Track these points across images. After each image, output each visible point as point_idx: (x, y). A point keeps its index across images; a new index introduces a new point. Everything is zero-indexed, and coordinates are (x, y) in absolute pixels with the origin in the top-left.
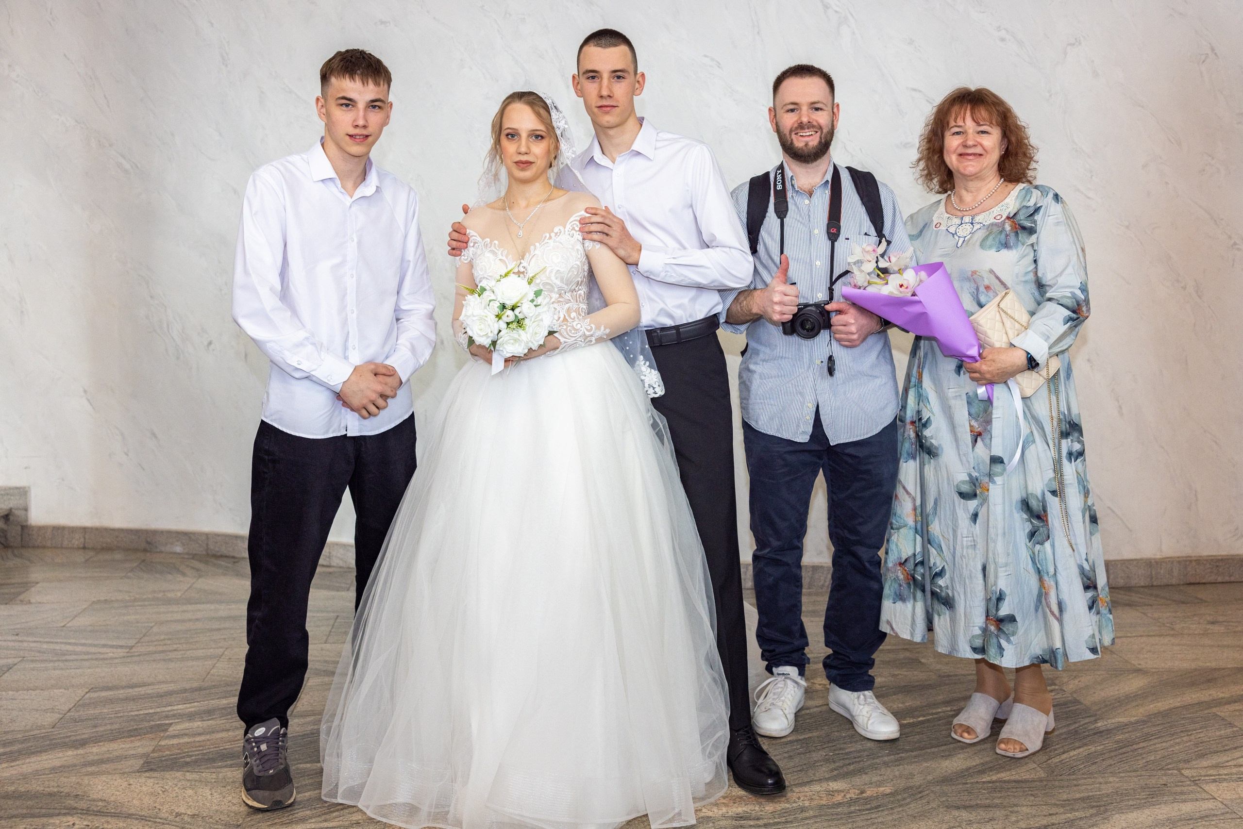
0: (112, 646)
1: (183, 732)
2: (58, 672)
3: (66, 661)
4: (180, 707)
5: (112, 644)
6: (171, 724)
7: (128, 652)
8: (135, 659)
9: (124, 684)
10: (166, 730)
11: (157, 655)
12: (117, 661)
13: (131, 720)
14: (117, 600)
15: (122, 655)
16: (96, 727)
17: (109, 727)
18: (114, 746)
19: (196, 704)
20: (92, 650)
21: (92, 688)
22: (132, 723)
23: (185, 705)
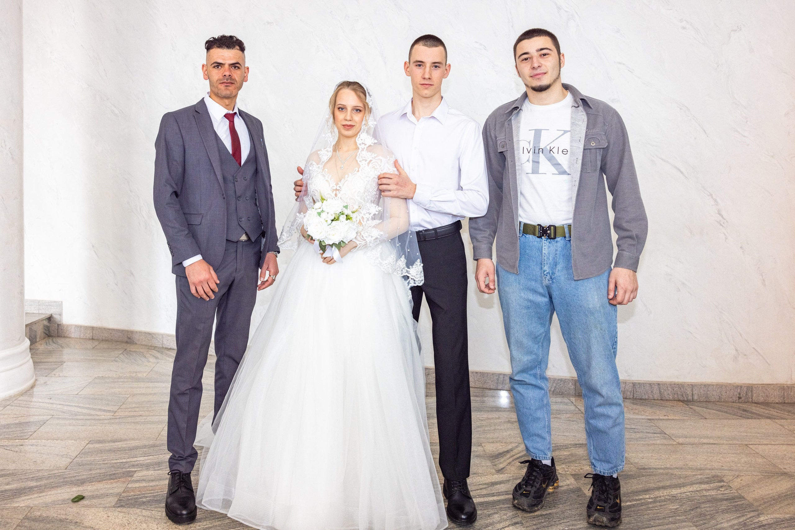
0: (104, 411)
1: (141, 479)
2: (71, 428)
3: (77, 419)
4: (141, 459)
5: (104, 409)
6: (136, 471)
7: (113, 415)
8: (117, 421)
9: (109, 439)
10: (132, 476)
11: (129, 418)
12: (106, 421)
13: (112, 466)
14: (109, 377)
15: (109, 417)
16: (91, 470)
17: (98, 471)
18: (100, 486)
19: (151, 457)
20: (93, 412)
21: (90, 441)
22: (113, 469)
23: (144, 458)
